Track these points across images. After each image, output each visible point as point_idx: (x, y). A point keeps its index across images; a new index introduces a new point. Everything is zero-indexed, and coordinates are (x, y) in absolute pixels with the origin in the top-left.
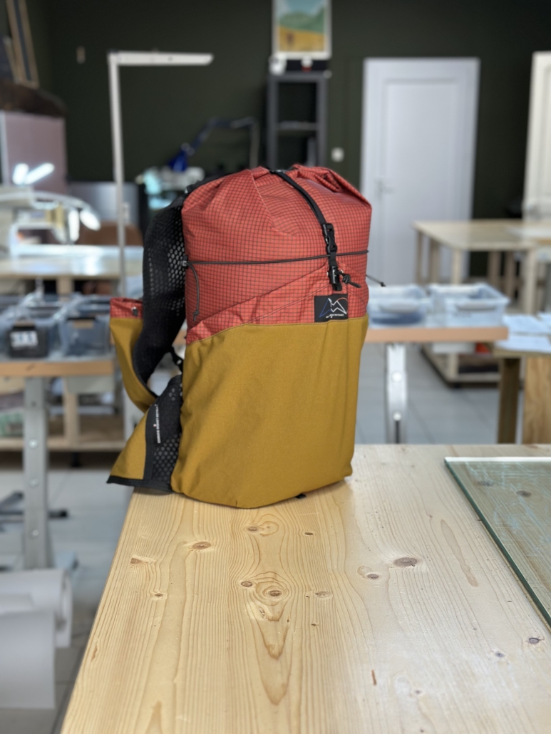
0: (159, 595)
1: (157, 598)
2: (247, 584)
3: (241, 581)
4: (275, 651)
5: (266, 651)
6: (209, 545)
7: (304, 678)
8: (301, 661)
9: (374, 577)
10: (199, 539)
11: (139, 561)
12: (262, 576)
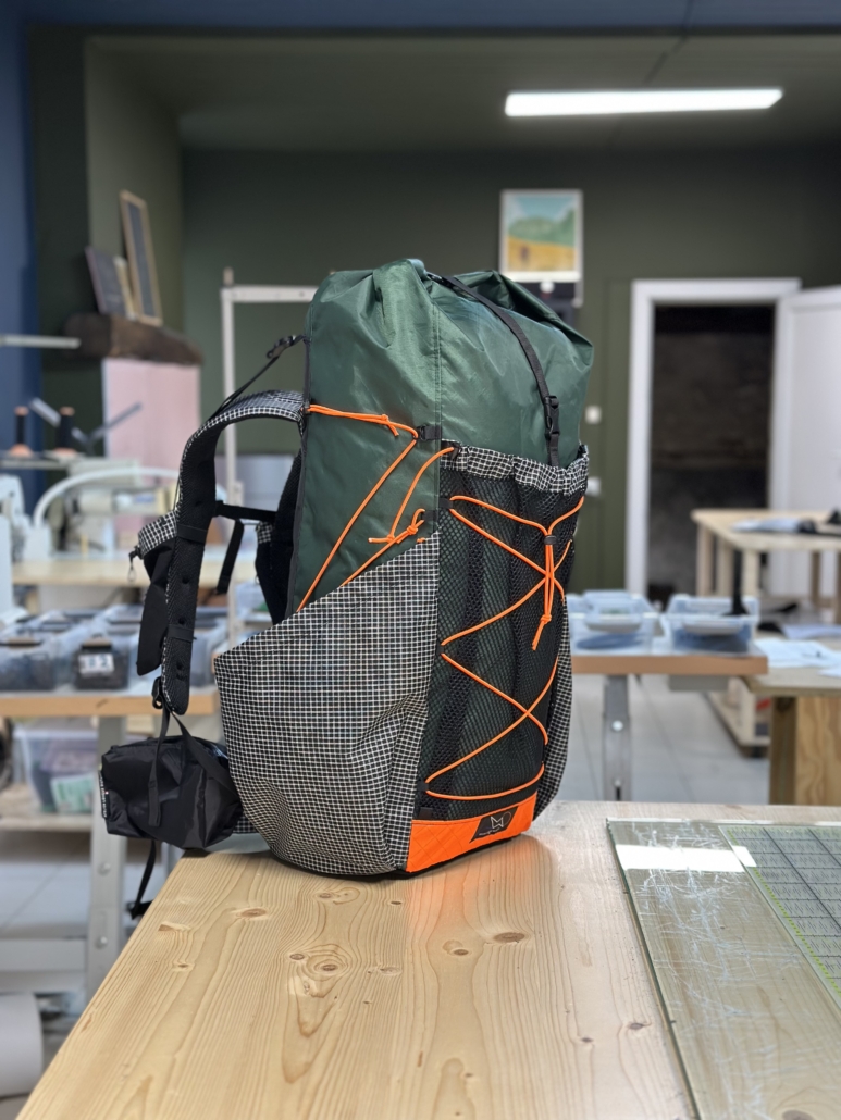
0: (183, 966)
1: (180, 969)
2: (297, 957)
3: (290, 953)
4: (308, 1029)
5: (298, 1029)
6: (264, 912)
7: (334, 1058)
8: (338, 1039)
9: (462, 953)
10: (252, 906)
11: (168, 929)
12: (319, 949)
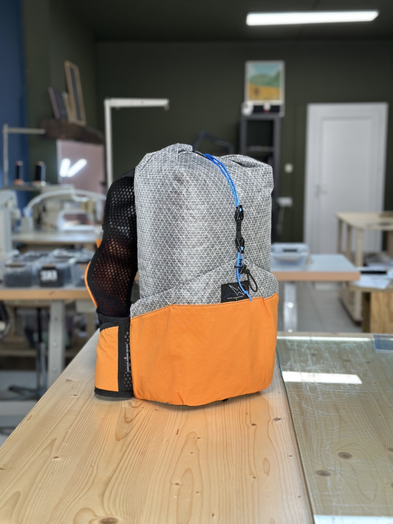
0: (75, 395)
1: (73, 396)
4: (129, 420)
5: (124, 419)
8: (141, 424)
11: (70, 381)
